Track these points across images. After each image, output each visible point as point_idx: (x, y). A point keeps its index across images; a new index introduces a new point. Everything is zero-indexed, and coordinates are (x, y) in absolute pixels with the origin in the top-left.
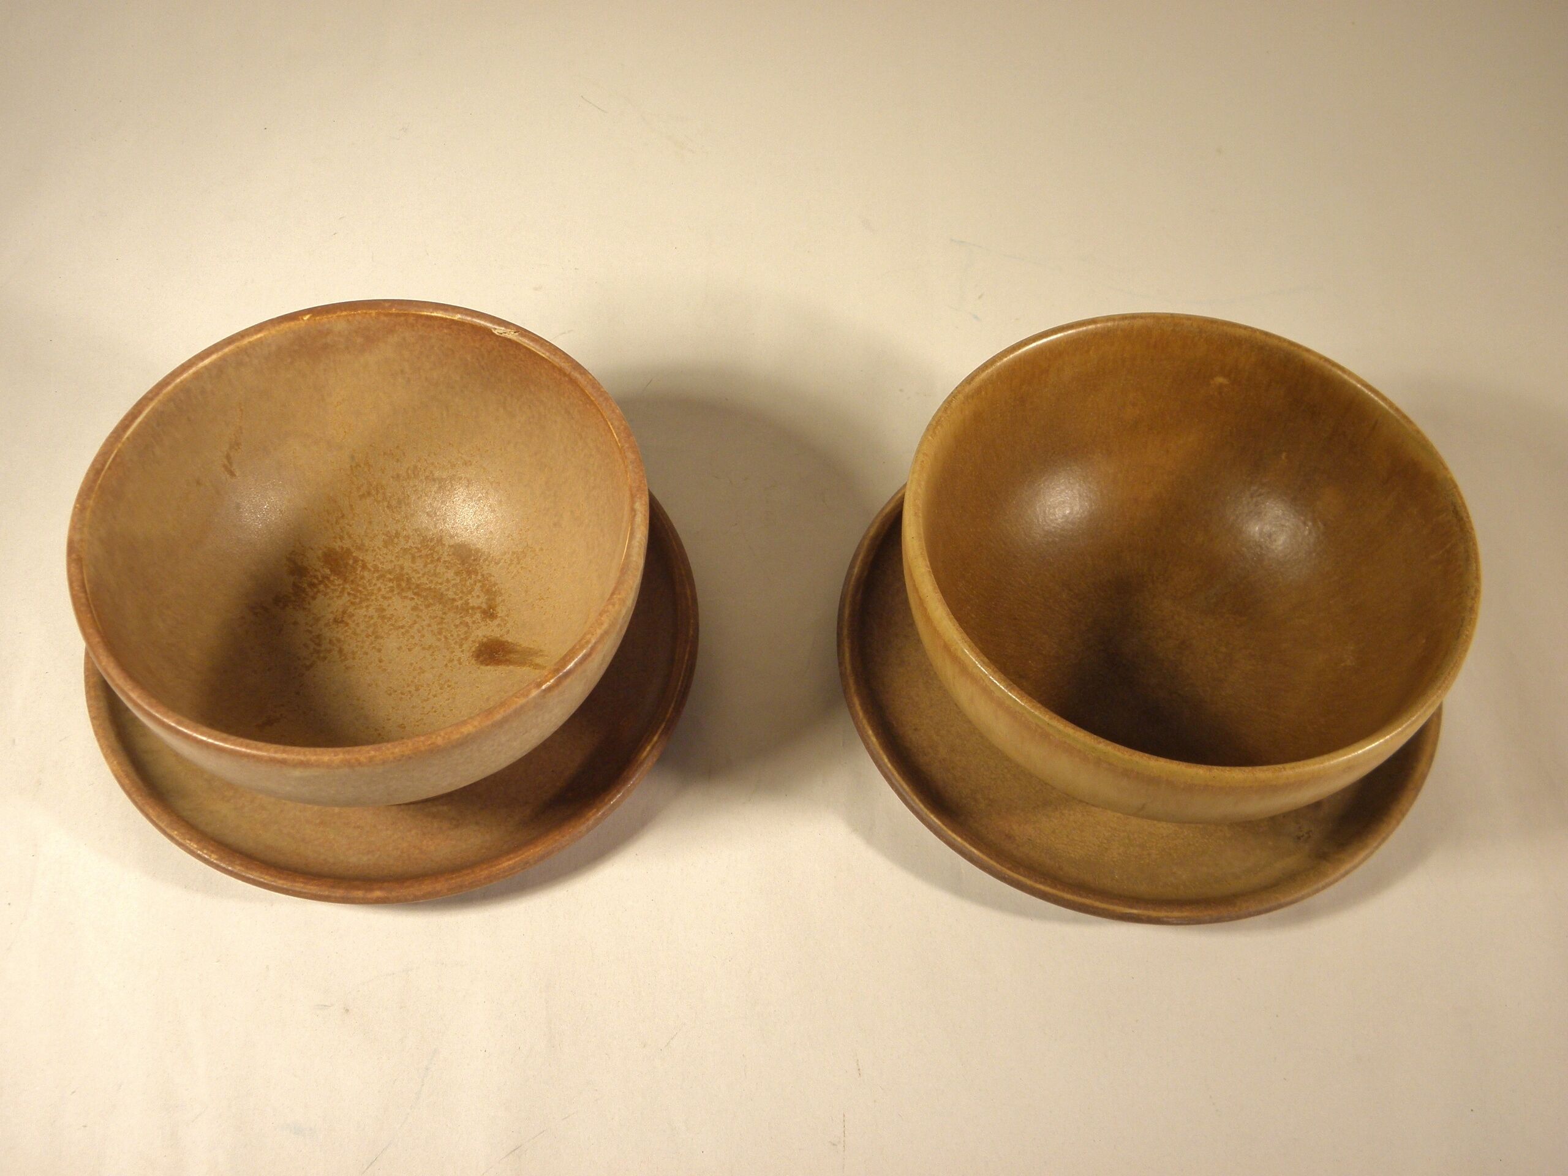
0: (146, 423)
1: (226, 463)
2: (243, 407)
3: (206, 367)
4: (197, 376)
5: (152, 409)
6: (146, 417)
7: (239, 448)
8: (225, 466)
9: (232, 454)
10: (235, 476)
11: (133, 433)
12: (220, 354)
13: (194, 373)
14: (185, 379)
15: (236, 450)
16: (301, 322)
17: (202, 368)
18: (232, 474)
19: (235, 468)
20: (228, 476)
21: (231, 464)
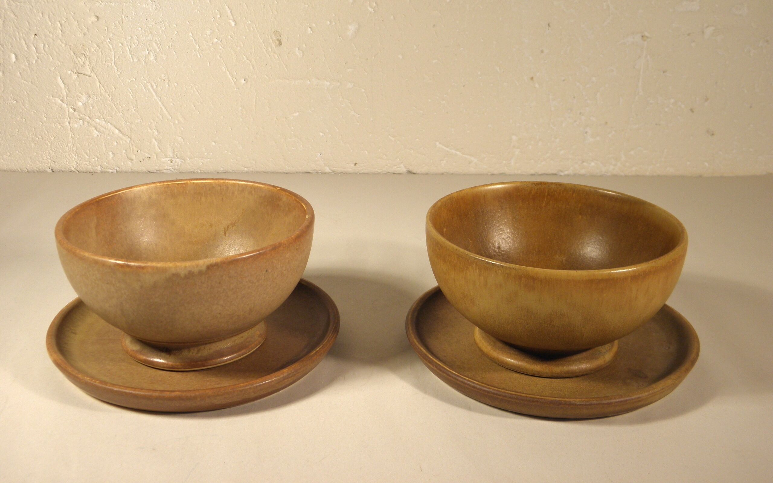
0: (205, 185)
1: (226, 228)
2: (244, 212)
3: (239, 184)
4: (234, 185)
5: (211, 182)
6: (206, 183)
7: (234, 227)
8: (225, 229)
9: (230, 227)
10: (226, 235)
11: (197, 183)
12: (246, 183)
13: (233, 183)
14: (229, 183)
15: (233, 226)
16: (276, 189)
17: (237, 183)
18: (225, 234)
19: (228, 232)
20: (223, 233)
21: (227, 230)
